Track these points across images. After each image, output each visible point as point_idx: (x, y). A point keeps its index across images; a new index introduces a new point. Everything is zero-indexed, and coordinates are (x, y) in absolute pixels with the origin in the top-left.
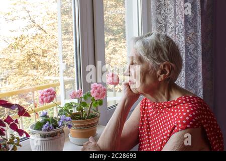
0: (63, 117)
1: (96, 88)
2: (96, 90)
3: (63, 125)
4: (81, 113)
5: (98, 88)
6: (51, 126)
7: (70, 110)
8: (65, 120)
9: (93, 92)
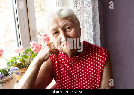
0: (12, 68)
1: (34, 45)
2: (35, 46)
3: (12, 73)
4: (23, 63)
5: (36, 45)
6: (3, 75)
7: (15, 62)
8: (14, 69)
9: (33, 48)
